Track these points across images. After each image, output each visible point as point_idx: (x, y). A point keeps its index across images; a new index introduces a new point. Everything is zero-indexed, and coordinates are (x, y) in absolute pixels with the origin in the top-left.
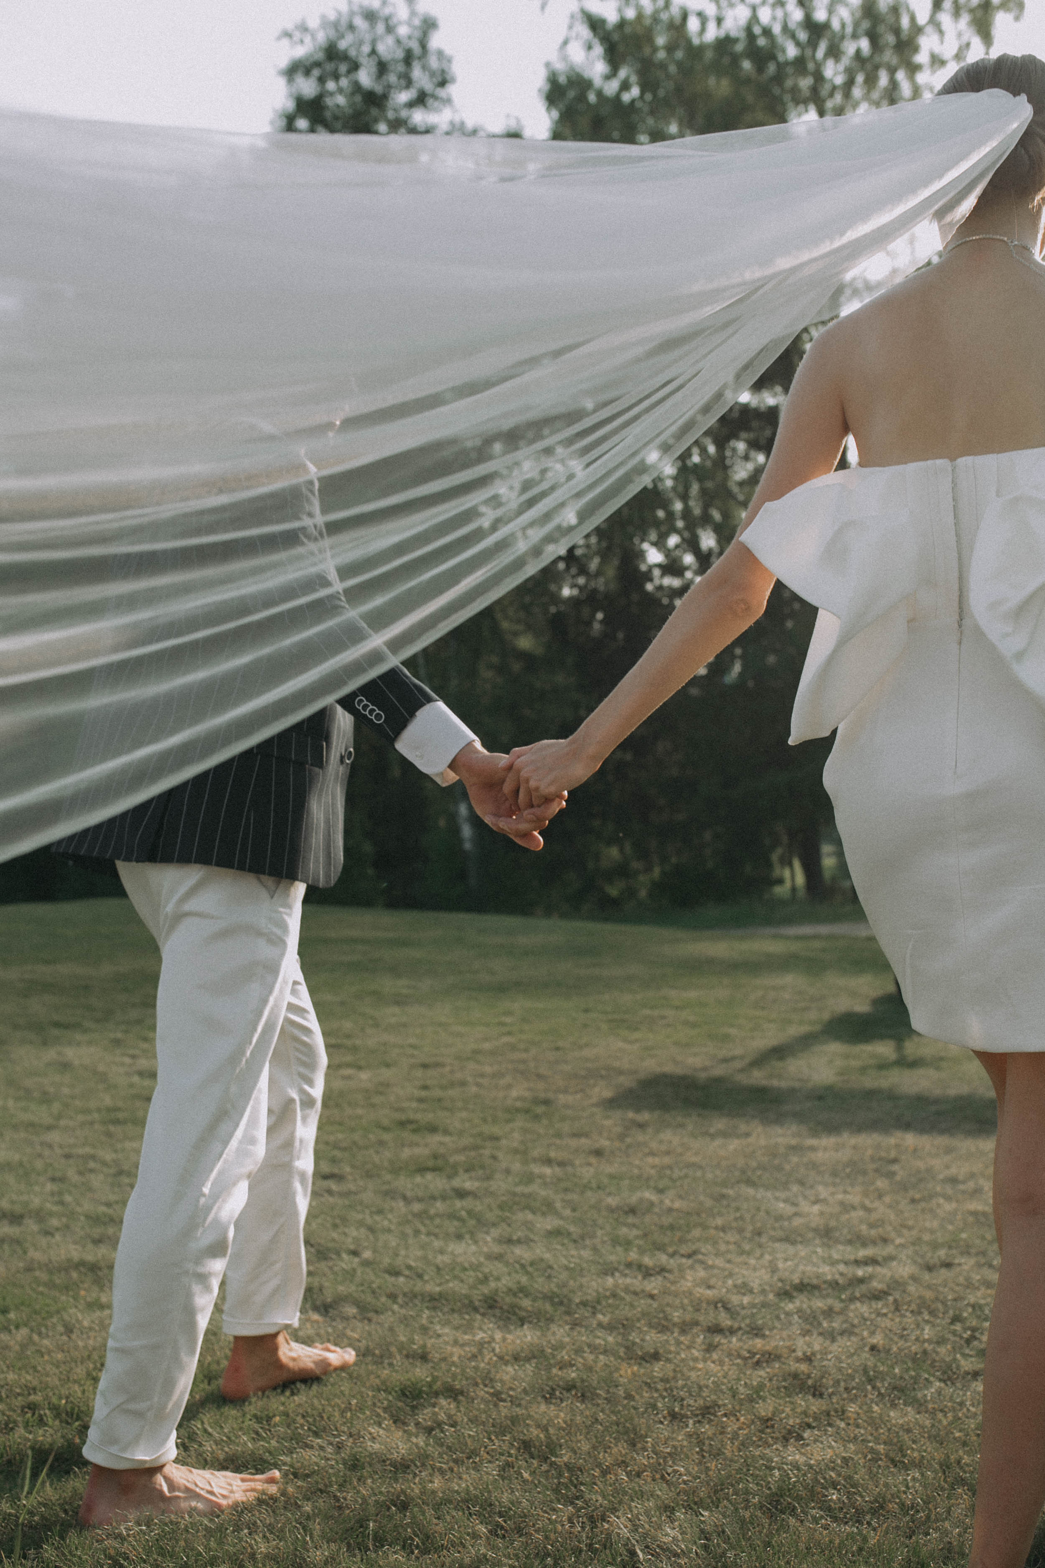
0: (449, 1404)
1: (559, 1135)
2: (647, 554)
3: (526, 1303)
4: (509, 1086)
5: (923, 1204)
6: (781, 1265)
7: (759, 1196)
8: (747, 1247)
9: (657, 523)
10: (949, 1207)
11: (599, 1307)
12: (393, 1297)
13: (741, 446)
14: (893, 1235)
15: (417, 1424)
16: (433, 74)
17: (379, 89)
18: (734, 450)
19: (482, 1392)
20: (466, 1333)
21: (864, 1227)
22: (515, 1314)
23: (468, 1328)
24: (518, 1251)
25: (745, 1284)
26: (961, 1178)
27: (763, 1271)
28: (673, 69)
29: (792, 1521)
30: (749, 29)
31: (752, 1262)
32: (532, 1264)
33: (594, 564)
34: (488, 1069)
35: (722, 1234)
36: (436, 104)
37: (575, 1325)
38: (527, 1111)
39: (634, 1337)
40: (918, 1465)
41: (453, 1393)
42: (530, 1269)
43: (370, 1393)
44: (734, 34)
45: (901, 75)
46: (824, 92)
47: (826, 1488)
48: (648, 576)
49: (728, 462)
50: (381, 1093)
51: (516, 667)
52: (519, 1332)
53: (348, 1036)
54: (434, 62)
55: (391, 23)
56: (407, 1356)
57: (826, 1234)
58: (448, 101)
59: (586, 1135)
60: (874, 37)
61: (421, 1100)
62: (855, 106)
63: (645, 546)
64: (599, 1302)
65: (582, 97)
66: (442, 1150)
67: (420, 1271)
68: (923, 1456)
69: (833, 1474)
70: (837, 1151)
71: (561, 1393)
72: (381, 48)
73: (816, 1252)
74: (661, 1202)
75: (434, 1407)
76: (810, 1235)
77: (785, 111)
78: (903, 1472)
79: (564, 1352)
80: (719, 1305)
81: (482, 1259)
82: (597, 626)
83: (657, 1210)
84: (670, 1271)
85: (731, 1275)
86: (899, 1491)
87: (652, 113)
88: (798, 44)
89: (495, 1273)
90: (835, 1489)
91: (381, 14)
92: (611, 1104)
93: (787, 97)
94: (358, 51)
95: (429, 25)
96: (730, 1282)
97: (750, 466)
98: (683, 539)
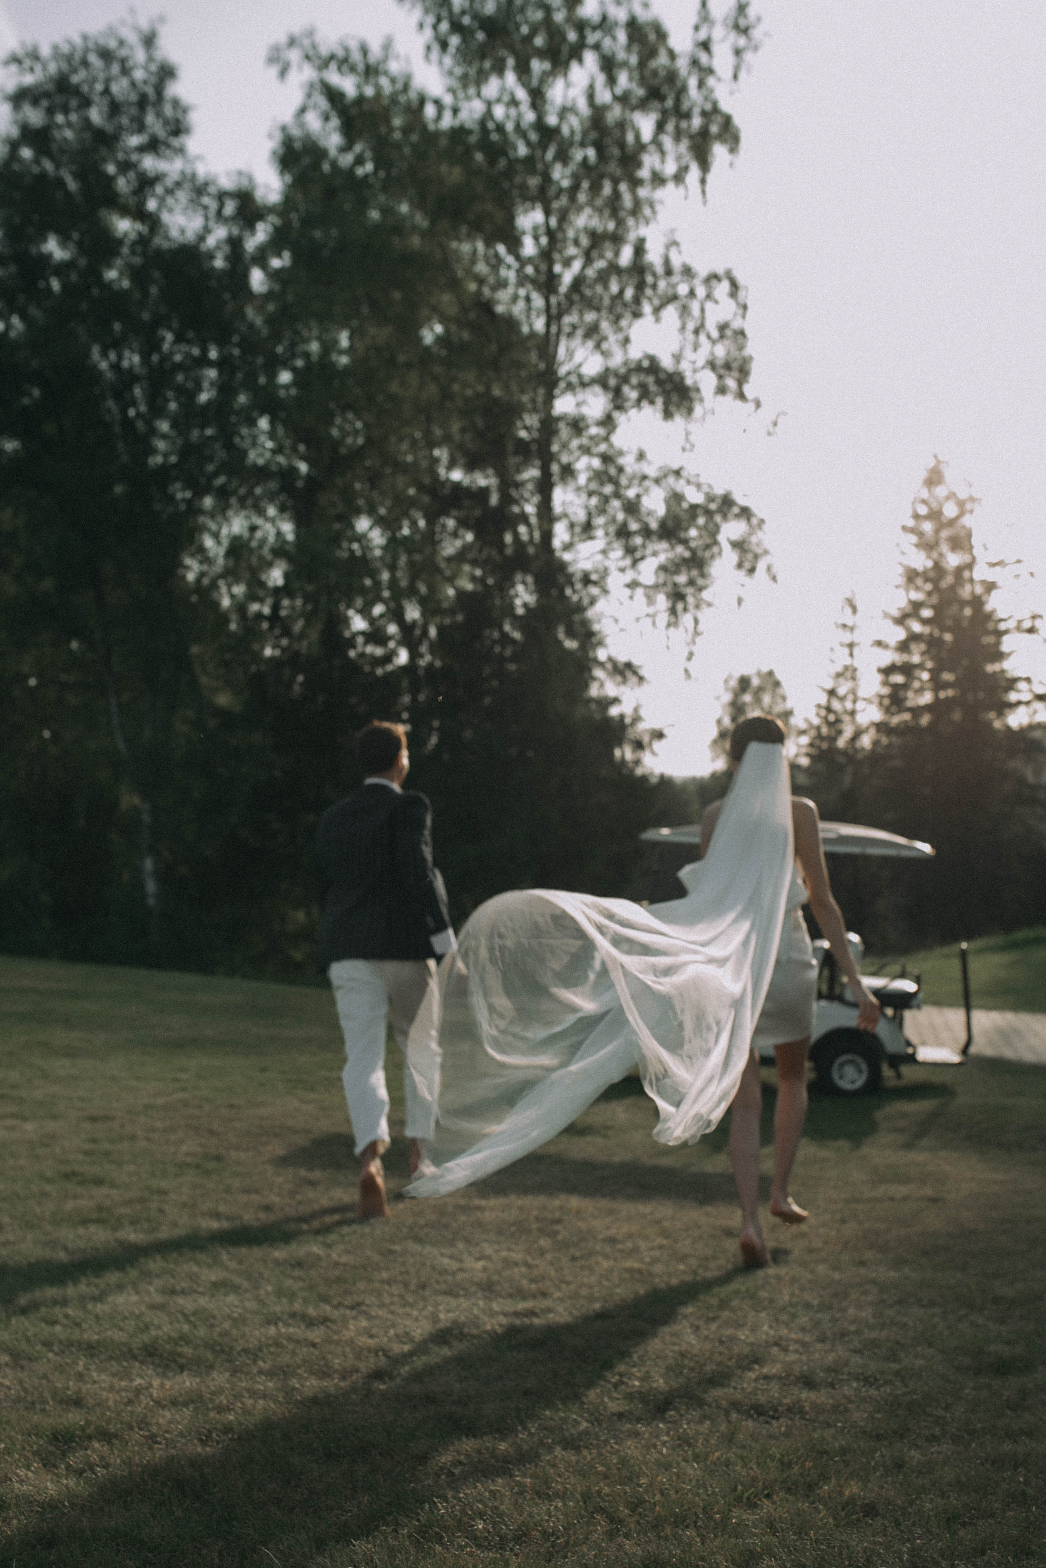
0: (103, 1446)
1: (228, 1190)
2: (351, 622)
3: (188, 1351)
4: (181, 1142)
5: (582, 1262)
6: (442, 1316)
7: (425, 1252)
8: (410, 1300)
9: (363, 591)
10: (606, 1264)
11: (260, 1354)
12: (47, 1344)
13: (451, 523)
14: (552, 1290)
15: (68, 1467)
16: (166, 122)
17: (109, 128)
18: (444, 526)
19: (137, 1435)
20: (122, 1379)
21: (524, 1282)
22: (175, 1361)
23: (126, 1375)
24: (181, 1301)
25: (407, 1334)
26: (620, 1237)
27: (425, 1322)
28: (407, 150)
29: (438, 1548)
30: (483, 123)
31: (415, 1313)
32: (194, 1314)
33: (298, 626)
34: (158, 1124)
35: (387, 1287)
36: (168, 152)
37: (235, 1372)
38: (198, 1166)
39: (295, 1383)
40: (562, 1496)
41: (106, 1436)
42: (192, 1319)
43: (20, 1437)
44: (469, 125)
45: (623, 187)
46: (552, 192)
47: (473, 1520)
48: (351, 643)
49: (437, 538)
50: (47, 1145)
51: (212, 723)
52: (179, 1378)
53: (14, 1087)
54: (168, 111)
55: (127, 66)
56: (61, 1402)
57: (489, 1288)
58: (181, 151)
59: (257, 1192)
60: (599, 146)
61: (87, 1153)
62: (580, 209)
63: (351, 613)
64: (260, 1350)
65: (316, 165)
66: (108, 1203)
67: (78, 1320)
68: (567, 1489)
69: (480, 1506)
70: (503, 1211)
71: (218, 1435)
72: (115, 88)
73: (477, 1305)
74: (329, 1256)
75: (86, 1450)
76: (473, 1289)
77: (513, 205)
78: (546, 1502)
79: (223, 1397)
80: (380, 1353)
81: (143, 1308)
82: (297, 688)
83: (324, 1264)
84: (333, 1322)
85: (393, 1326)
86: (542, 1520)
87: (385, 188)
88: (528, 144)
89: (156, 1322)
90: (482, 1519)
91: (117, 54)
92: (283, 1161)
93: (515, 192)
94: (91, 88)
95: (167, 73)
96: (392, 1332)
97: (458, 543)
98: (388, 608)
